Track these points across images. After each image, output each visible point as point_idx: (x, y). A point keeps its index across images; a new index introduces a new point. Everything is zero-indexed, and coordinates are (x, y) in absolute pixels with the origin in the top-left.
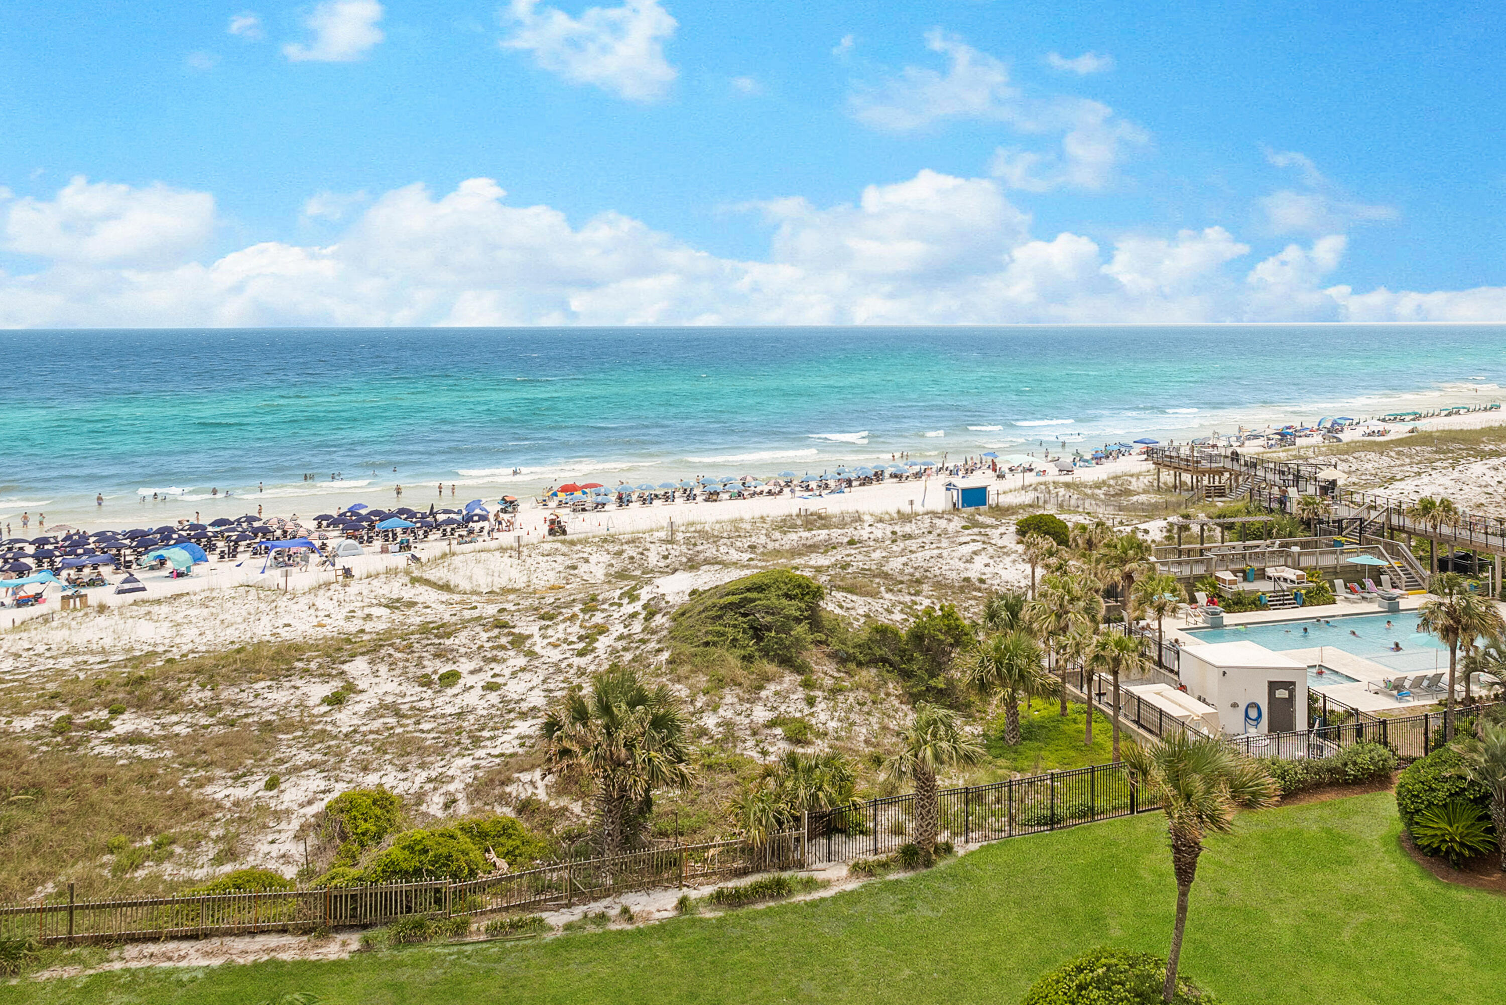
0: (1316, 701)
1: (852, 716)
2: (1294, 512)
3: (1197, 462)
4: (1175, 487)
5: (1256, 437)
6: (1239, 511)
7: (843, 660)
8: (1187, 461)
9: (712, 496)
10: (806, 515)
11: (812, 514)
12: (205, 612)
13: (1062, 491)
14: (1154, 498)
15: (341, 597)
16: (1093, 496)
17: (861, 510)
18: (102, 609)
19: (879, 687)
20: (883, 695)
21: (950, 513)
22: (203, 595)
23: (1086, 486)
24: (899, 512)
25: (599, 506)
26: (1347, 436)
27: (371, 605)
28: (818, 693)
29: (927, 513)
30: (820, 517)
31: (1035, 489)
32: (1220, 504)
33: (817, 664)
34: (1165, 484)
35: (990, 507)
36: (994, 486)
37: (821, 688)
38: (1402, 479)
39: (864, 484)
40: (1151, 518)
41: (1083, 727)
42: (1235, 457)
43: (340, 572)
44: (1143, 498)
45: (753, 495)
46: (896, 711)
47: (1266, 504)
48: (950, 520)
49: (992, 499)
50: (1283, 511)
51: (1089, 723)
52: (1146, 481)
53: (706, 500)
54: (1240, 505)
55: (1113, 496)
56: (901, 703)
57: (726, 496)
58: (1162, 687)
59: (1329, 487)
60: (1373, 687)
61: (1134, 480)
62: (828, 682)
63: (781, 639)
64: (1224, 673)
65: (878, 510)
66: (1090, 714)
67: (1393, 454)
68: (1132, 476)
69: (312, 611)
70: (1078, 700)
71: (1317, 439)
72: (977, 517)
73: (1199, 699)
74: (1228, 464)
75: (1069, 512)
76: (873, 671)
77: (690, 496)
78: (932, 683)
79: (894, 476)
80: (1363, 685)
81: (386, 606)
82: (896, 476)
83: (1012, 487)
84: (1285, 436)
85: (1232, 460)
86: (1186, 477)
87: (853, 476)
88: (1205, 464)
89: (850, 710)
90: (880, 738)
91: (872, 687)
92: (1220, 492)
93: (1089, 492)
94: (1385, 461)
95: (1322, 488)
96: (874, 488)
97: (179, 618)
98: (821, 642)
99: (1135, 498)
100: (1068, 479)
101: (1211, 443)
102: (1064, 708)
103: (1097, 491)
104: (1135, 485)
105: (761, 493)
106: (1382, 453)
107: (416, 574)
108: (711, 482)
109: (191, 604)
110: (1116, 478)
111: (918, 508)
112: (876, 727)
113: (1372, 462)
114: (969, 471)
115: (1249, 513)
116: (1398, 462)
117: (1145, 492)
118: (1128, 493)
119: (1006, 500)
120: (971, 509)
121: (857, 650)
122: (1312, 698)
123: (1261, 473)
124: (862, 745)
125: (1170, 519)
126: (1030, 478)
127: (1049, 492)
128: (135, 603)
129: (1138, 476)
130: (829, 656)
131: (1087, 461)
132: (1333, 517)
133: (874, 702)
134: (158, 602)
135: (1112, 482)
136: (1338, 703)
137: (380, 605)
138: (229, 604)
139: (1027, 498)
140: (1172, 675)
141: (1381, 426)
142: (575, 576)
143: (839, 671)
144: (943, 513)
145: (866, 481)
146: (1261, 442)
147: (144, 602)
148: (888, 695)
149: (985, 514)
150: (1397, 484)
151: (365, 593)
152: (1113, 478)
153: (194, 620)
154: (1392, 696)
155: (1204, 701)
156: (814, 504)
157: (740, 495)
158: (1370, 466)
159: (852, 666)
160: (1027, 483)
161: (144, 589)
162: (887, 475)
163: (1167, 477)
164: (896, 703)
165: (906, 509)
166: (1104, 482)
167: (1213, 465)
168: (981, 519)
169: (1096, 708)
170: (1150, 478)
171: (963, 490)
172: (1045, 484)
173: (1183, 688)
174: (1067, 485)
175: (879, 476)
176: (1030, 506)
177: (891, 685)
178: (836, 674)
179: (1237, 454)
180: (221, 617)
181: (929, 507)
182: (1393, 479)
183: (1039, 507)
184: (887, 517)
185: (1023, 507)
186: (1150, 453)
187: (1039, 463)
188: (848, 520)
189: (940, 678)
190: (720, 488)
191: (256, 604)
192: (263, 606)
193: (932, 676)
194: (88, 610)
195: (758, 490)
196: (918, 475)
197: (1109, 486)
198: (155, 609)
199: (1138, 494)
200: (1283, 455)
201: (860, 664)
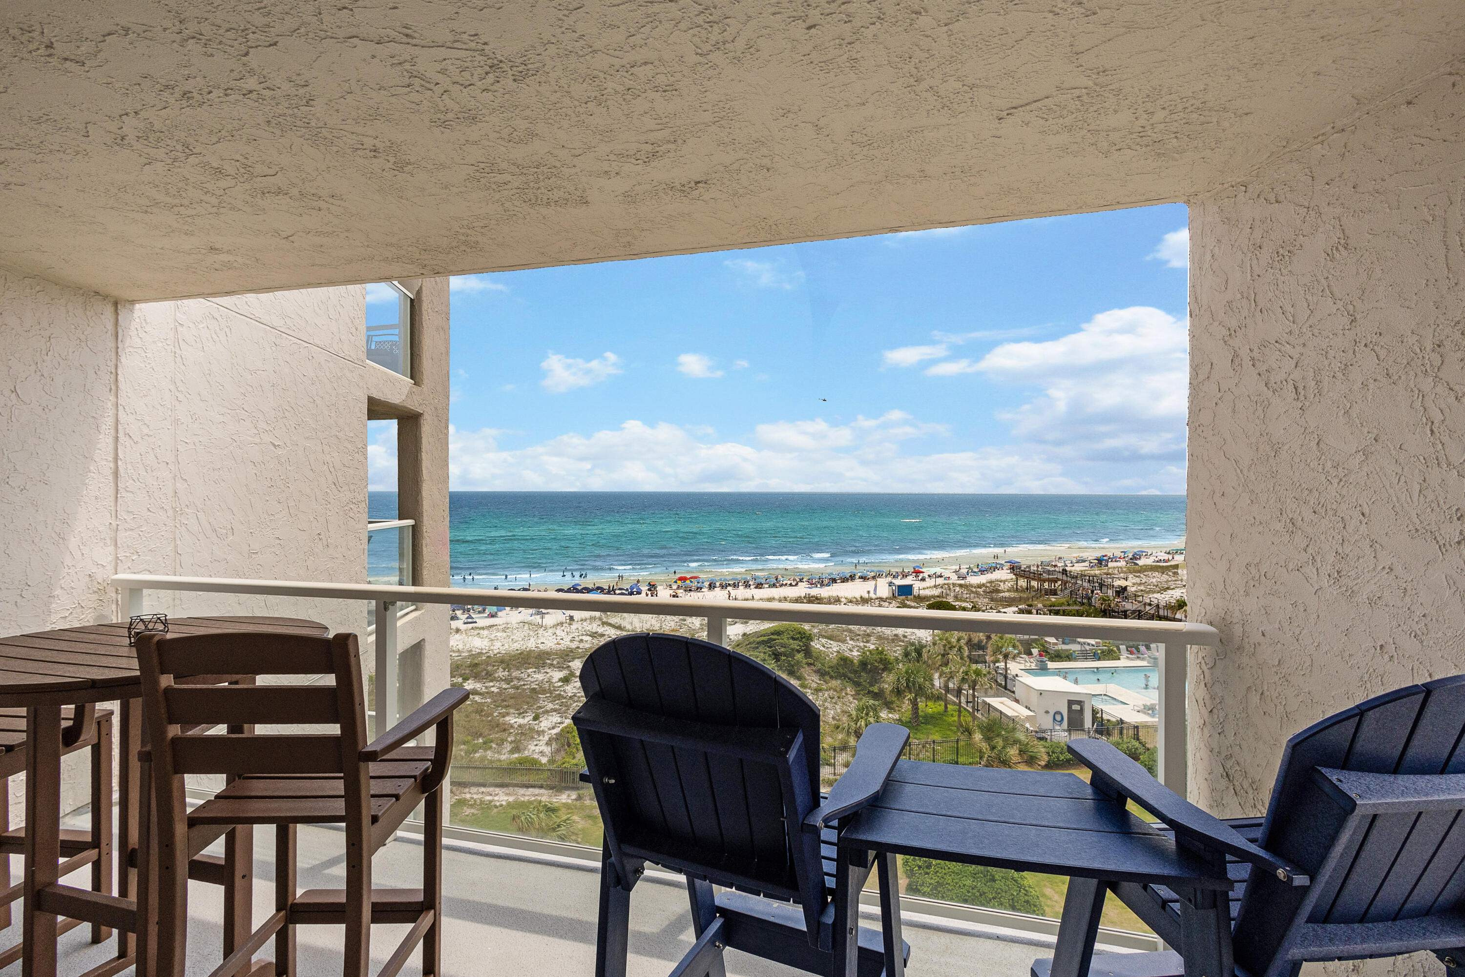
0: (1098, 713)
1: (826, 704)
2: (1096, 605)
3: (1040, 574)
4: (1027, 589)
5: (1084, 561)
6: (1063, 603)
7: (822, 674)
8: (1034, 573)
9: (759, 586)
10: (809, 597)
11: (812, 597)
12: (505, 635)
13: (957, 589)
14: (1013, 595)
15: (568, 630)
16: (976, 593)
17: (840, 596)
18: (458, 631)
19: (842, 690)
20: (844, 694)
21: (890, 599)
22: (504, 626)
23: (972, 587)
24: (861, 597)
25: (699, 589)
26: (1141, 562)
27: (582, 635)
28: (809, 691)
29: (877, 599)
30: (817, 598)
31: (942, 587)
32: (1053, 600)
33: (809, 676)
34: (1021, 587)
35: (914, 596)
36: (918, 586)
37: (810, 688)
38: (1173, 589)
39: (844, 582)
40: (1010, 606)
41: (956, 719)
42: (1064, 572)
43: (568, 618)
44: (1007, 594)
45: (782, 585)
46: (851, 703)
47: (1079, 600)
48: (890, 603)
49: (915, 592)
50: (1090, 605)
51: (959, 716)
52: (1009, 585)
53: (756, 588)
54: (1064, 600)
55: (988, 593)
56: (854, 699)
57: (767, 586)
58: (1004, 699)
59: (1121, 591)
60: (1136, 708)
61: (1002, 584)
62: (814, 685)
63: (789, 661)
64: (1041, 694)
65: (850, 596)
66: (960, 711)
67: (1170, 573)
68: (1001, 581)
69: (554, 636)
70: (954, 703)
71: (1122, 563)
72: (906, 601)
73: (1026, 707)
74: (1060, 576)
75: (961, 600)
76: (839, 682)
77: (747, 585)
78: (871, 689)
79: (861, 577)
80: (1131, 707)
81: (590, 636)
82: (862, 578)
83: (928, 586)
84: (1100, 561)
85: (1063, 574)
86: (1034, 583)
87: (837, 577)
88: (1045, 576)
89: (825, 700)
90: (840, 717)
91: (838, 689)
92: (1054, 592)
93: (974, 590)
94: (1165, 577)
95: (1116, 592)
96: (850, 584)
97: (492, 637)
98: (811, 664)
99: (1001, 595)
100: (962, 582)
101: (1054, 564)
102: (946, 707)
103: (979, 590)
104: (1002, 587)
105: (786, 584)
106: (1163, 573)
107: (605, 620)
108: (759, 578)
109: (498, 630)
110: (991, 582)
111: (872, 595)
112: (839, 711)
113: (1156, 578)
114: (905, 576)
115: (1069, 605)
116: (1174, 579)
117: (1008, 591)
118: (998, 591)
119: (922, 593)
120: (903, 597)
121: (830, 670)
122: (1094, 712)
123: (1079, 582)
124: (831, 719)
125: (1020, 607)
126: (940, 581)
127: (950, 589)
128: (472, 628)
129: (1004, 582)
130: (815, 672)
131: (975, 572)
132: (1121, 609)
133: (839, 698)
134: (483, 628)
135: (988, 585)
136: (1113, 716)
137: (587, 635)
138: (516, 631)
139: (936, 592)
140: (1012, 694)
141: (1166, 557)
142: (685, 624)
143: (820, 680)
144: (886, 598)
145: (844, 580)
146: (1087, 564)
147: (477, 628)
148: (847, 694)
149: (911, 600)
150: (1170, 592)
151: (580, 628)
152: (989, 582)
153: (499, 638)
154: (1148, 714)
155: (1029, 709)
156: (815, 592)
157: (774, 586)
158: (1154, 580)
159: (827, 678)
160: (937, 584)
161: (476, 622)
162: (857, 577)
163: (1022, 583)
164: (851, 699)
165: (866, 596)
166: (984, 585)
167: (1050, 577)
168: (908, 603)
169: (965, 709)
170: (1012, 583)
171: (899, 586)
172: (948, 584)
173: (1017, 701)
174: (961, 586)
175: (852, 578)
176: (938, 596)
177: (848, 689)
178: (818, 682)
179: (1066, 571)
180: (512, 637)
181: (879, 594)
182: (1168, 588)
183: (943, 597)
184: (854, 600)
185: (933, 597)
186: (1012, 569)
187: (946, 574)
188: (832, 600)
189: (876, 687)
190: (763, 581)
191: (528, 632)
192: (531, 633)
193: (871, 685)
194: (452, 631)
195: (784, 583)
196: (874, 578)
197: (987, 587)
198: (482, 632)
199: (1004, 592)
200: (1097, 572)
201: (832, 677)
